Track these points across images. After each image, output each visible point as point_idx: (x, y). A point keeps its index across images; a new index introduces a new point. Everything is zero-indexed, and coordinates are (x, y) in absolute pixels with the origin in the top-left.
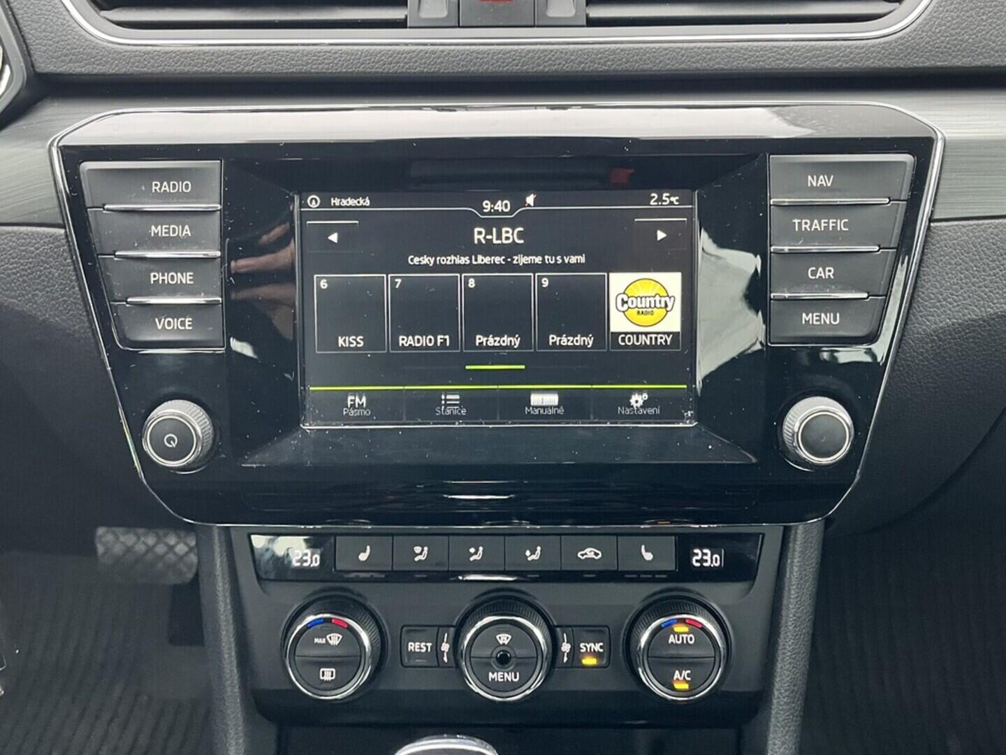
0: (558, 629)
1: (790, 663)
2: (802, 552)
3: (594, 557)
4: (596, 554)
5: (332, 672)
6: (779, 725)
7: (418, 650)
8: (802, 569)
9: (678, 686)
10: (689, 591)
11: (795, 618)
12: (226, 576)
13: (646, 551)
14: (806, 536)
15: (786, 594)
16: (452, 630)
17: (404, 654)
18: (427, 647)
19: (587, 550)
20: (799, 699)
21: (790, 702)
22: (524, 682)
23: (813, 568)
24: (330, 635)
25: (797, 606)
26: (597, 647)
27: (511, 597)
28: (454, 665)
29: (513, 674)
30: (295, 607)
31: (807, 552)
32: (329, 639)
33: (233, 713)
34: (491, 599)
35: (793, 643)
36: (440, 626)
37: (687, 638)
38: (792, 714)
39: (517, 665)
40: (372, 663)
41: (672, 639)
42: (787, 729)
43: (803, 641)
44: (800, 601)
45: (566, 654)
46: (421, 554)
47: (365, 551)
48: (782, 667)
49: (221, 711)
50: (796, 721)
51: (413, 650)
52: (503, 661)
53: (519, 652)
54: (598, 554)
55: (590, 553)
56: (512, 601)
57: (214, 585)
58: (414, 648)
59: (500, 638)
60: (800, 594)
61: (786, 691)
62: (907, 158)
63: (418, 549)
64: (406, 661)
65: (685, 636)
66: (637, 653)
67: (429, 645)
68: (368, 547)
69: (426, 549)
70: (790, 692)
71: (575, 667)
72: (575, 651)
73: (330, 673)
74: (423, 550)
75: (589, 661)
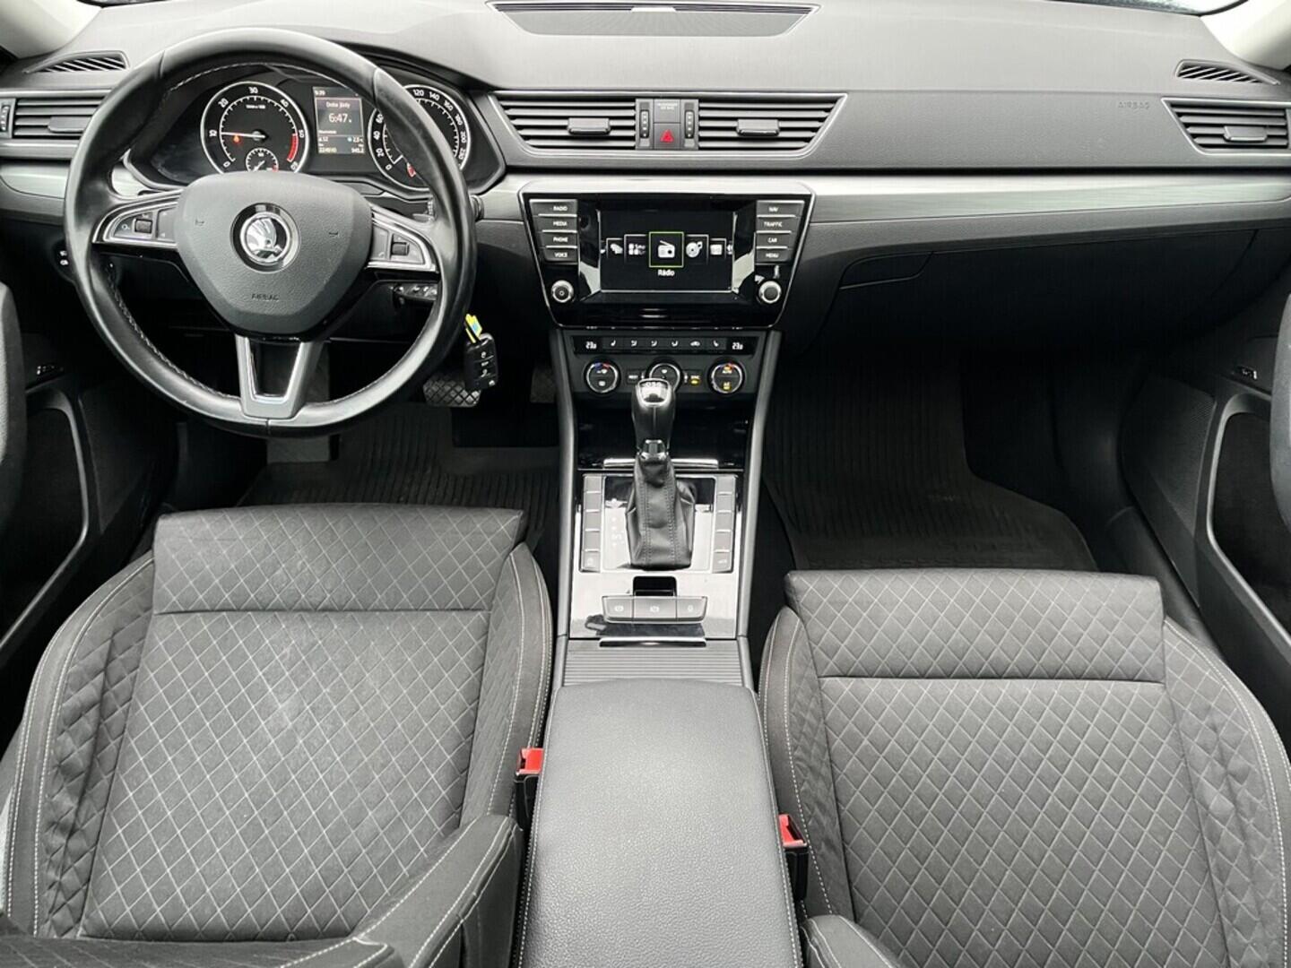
4: (698, 344)
5: (603, 383)
9: (725, 388)
10: (731, 357)
13: (716, 343)
24: (603, 370)
26: (697, 377)
32: (601, 372)
37: (729, 372)
41: (723, 372)
46: (634, 343)
47: (613, 343)
55: (695, 343)
62: (802, 202)
66: (711, 378)
68: (615, 341)
71: (691, 384)
72: (689, 378)
75: (694, 382)
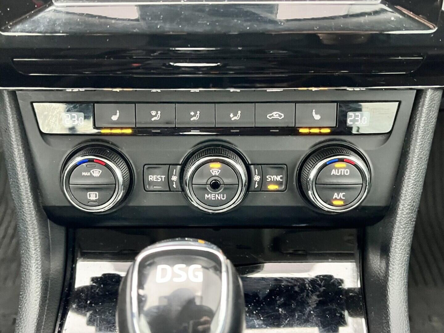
0: (252, 166)
1: (412, 188)
2: (427, 114)
3: (279, 118)
4: (280, 116)
5: (96, 194)
6: (402, 227)
7: (156, 180)
8: (426, 126)
9: (335, 203)
10: (345, 141)
11: (418, 158)
12: (18, 131)
13: (316, 114)
14: (431, 102)
15: (413, 142)
16: (179, 167)
17: (146, 183)
18: (162, 178)
19: (274, 113)
20: (415, 211)
21: (410, 212)
22: (229, 201)
23: (433, 125)
24: (93, 170)
25: (420, 150)
26: (278, 178)
27: (219, 145)
28: (180, 190)
29: (222, 195)
30: (68, 152)
31: (431, 113)
32: (92, 173)
33: (30, 221)
34: (205, 147)
35: (416, 175)
36: (170, 165)
37: (344, 171)
38: (410, 220)
39: (225, 189)
40: (124, 189)
41: (334, 172)
42: (406, 229)
43: (422, 173)
44: (423, 147)
45: (257, 182)
46: (155, 116)
47: (116, 114)
48: (407, 190)
49: (22, 220)
50: (412, 224)
51: (152, 180)
52: (215, 186)
53: (226, 181)
54: (282, 116)
56: (220, 147)
57: (9, 136)
58: (153, 179)
59: (213, 171)
60: (423, 142)
61: (408, 205)
63: (154, 113)
64: (147, 187)
65: (343, 170)
66: (307, 182)
67: (163, 177)
68: (118, 111)
69: (159, 112)
70: (411, 206)
71: (262, 191)
72: (263, 180)
73: (95, 195)
74: (157, 113)
75: (272, 187)
